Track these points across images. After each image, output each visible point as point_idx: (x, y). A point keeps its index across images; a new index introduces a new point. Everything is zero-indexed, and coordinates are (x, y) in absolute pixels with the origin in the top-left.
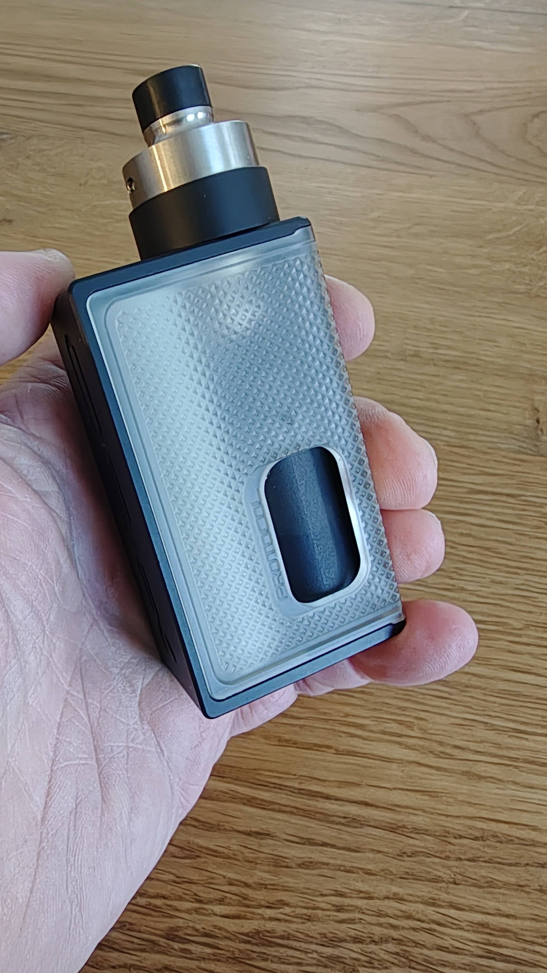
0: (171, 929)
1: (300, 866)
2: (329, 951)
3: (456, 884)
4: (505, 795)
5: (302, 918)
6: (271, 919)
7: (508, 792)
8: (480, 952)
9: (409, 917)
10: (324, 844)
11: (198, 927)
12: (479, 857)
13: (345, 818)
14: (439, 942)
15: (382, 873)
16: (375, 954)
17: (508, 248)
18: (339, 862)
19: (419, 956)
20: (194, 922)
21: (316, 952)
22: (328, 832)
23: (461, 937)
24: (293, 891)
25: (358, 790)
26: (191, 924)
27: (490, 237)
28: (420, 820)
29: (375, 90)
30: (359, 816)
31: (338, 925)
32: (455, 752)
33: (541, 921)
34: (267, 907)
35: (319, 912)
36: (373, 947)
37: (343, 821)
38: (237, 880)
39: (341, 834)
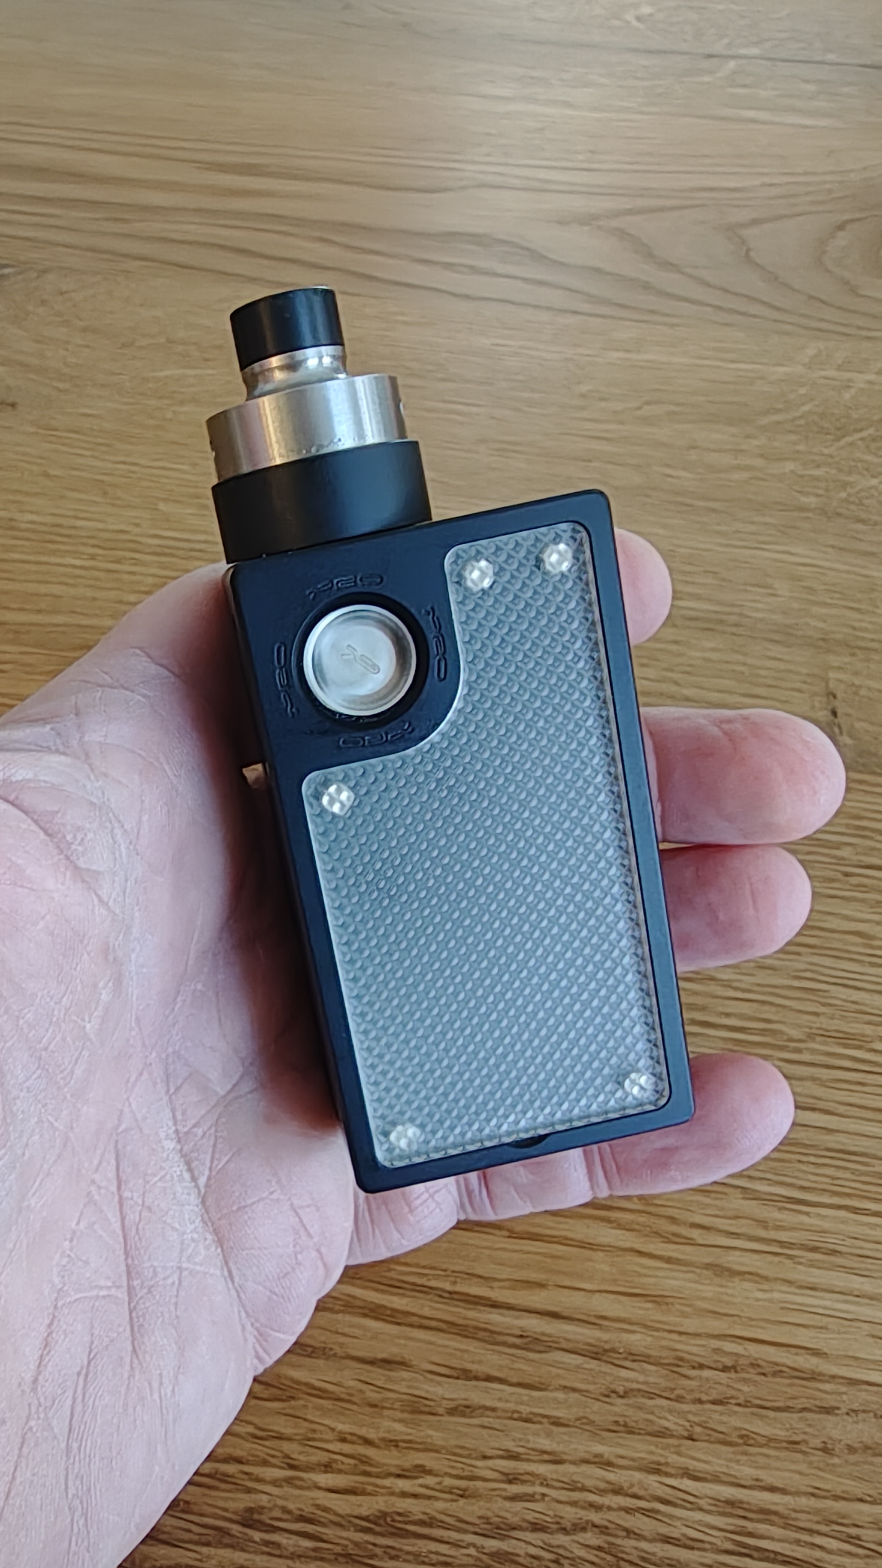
0: (250, 1510)
1: (452, 1412)
2: (492, 1544)
3: (693, 1440)
4: (771, 1301)
5: (451, 1493)
6: (404, 1495)
7: (776, 1295)
8: (729, 1546)
9: (618, 1491)
10: (489, 1379)
11: (291, 1506)
12: (732, 1398)
13: (521, 1336)
14: (664, 1530)
15: (577, 1423)
16: (565, 1548)
17: (793, 437)
18: (511, 1406)
19: (634, 1551)
20: (286, 1499)
21: (474, 1546)
22: (494, 1359)
23: (700, 1522)
24: (437, 1451)
25: (544, 1293)
26: (280, 1502)
27: (765, 421)
28: (638, 1340)
29: (585, 189)
30: (543, 1334)
31: (508, 1504)
32: (695, 1234)
33: (825, 1498)
34: (399, 1476)
35: (479, 1484)
36: (561, 1539)
37: (518, 1341)
38: (352, 1434)
39: (513, 1361)
